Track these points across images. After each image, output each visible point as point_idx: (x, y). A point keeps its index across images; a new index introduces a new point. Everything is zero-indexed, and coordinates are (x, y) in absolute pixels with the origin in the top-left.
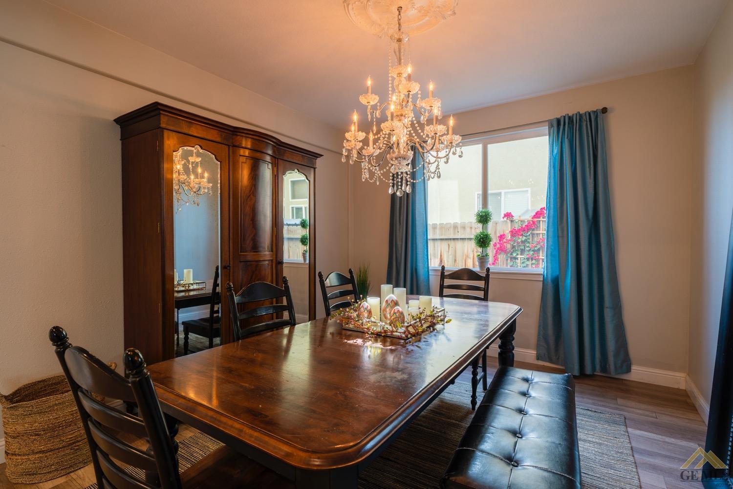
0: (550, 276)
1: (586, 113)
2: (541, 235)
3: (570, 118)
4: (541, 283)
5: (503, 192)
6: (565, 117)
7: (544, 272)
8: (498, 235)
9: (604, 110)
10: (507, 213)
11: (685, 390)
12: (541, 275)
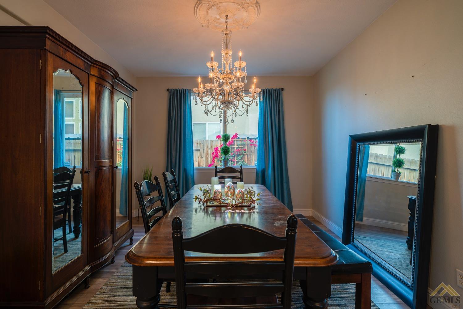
0: (260, 170)
1: (275, 89)
2: (241, 148)
3: (269, 91)
4: (255, 174)
5: (207, 123)
6: (266, 89)
7: (257, 167)
8: (214, 148)
9: (282, 89)
10: (218, 135)
11: (312, 216)
12: (255, 169)
